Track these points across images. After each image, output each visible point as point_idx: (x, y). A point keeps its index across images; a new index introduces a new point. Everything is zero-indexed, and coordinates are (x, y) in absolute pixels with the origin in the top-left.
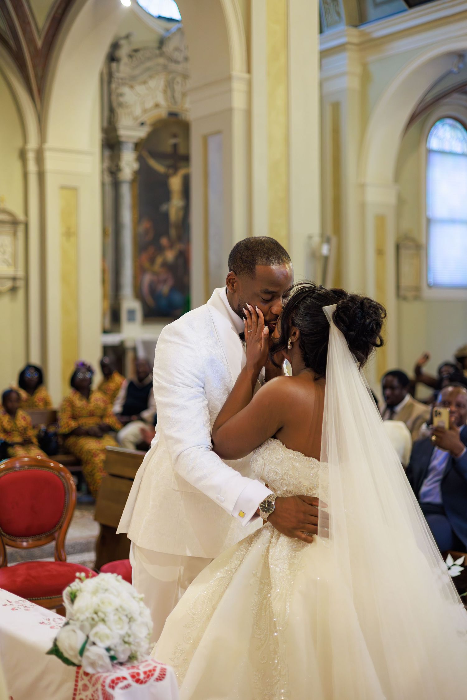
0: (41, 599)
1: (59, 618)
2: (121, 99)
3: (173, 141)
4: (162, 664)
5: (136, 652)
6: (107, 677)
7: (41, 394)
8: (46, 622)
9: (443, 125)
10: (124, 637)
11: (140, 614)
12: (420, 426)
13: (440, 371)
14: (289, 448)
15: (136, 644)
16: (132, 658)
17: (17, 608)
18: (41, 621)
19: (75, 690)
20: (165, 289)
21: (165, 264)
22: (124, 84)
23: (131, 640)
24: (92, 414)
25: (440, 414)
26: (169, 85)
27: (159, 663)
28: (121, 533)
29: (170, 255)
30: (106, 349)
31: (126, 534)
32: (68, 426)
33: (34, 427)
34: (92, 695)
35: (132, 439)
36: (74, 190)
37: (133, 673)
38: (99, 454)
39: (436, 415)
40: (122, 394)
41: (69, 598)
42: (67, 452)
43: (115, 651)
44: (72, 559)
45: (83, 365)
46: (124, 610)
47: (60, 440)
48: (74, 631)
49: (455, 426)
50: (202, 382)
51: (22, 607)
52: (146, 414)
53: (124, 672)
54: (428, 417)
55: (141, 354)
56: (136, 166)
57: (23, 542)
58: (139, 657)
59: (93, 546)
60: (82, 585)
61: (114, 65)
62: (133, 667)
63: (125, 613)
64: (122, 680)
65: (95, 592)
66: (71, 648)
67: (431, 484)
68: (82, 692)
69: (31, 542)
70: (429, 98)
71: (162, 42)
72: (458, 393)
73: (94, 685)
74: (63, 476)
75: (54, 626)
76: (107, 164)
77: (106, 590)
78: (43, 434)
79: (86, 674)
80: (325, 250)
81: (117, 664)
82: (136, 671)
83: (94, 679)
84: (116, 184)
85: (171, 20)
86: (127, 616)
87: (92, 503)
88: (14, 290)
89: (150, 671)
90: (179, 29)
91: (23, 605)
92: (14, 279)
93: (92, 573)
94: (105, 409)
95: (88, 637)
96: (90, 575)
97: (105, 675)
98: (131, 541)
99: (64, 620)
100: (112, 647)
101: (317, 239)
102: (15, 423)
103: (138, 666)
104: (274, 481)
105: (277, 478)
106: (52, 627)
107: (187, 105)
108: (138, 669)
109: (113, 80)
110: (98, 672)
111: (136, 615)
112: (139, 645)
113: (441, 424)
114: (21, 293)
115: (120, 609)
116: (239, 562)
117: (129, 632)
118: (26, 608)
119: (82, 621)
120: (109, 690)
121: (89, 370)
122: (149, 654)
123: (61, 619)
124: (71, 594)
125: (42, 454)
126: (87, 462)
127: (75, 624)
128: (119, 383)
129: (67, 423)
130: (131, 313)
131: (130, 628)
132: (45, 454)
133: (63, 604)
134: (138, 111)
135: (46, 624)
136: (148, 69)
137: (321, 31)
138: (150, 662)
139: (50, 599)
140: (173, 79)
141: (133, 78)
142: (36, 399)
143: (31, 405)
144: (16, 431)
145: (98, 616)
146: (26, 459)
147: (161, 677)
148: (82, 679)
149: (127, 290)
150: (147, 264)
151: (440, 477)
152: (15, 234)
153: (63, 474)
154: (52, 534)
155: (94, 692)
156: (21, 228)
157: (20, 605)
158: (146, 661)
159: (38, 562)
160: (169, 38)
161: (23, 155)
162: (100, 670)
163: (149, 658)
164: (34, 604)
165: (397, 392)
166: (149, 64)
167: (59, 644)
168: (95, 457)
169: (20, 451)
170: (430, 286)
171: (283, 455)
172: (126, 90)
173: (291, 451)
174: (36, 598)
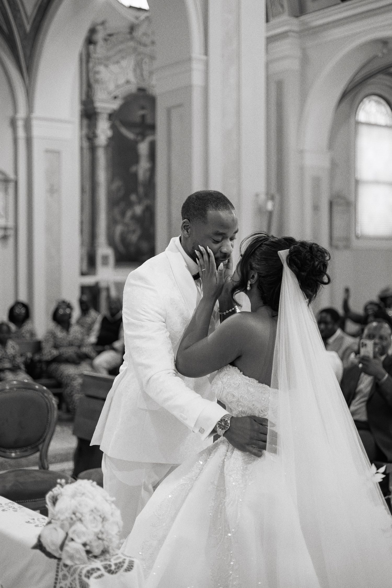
0: (27, 502)
1: (43, 518)
2: (98, 76)
3: (141, 112)
4: (130, 557)
5: (108, 547)
6: (83, 568)
7: (27, 327)
8: (31, 521)
9: (370, 101)
10: (98, 534)
11: (112, 514)
12: (349, 355)
13: (366, 309)
14: (245, 375)
15: (108, 540)
16: (105, 552)
17: (7, 510)
18: (27, 521)
19: (56, 579)
20: (134, 238)
21: (134, 217)
22: (100, 64)
23: (104, 536)
24: (71, 344)
25: (366, 345)
26: (139, 65)
27: (128, 557)
28: (94, 445)
29: (138, 210)
30: (84, 289)
31: (99, 446)
32: (51, 354)
33: (22, 355)
34: (71, 584)
35: (105, 365)
36: (57, 153)
37: (106, 564)
38: (77, 378)
39: (363, 347)
40: (97, 327)
41: (52, 501)
42: (50, 376)
43: (91, 546)
44: (53, 468)
45: (64, 302)
46: (98, 511)
47: (44, 366)
48: (55, 529)
49: (378, 355)
50: (164, 318)
51: (11, 509)
52: (117, 345)
53: (98, 564)
54: (356, 348)
55: (113, 293)
56: (109, 133)
57: (12, 453)
58: (111, 551)
59: (71, 456)
60: (62, 490)
61: (92, 47)
62: (106, 560)
63: (99, 514)
64: (96, 570)
65: (74, 496)
66: (53, 544)
67: (358, 405)
68: (62, 581)
69: (18, 453)
70: (358, 78)
71: (132, 28)
72: (381, 327)
73: (72, 575)
74: (46, 397)
75: (38, 525)
76: (85, 131)
77: (83, 494)
78: (29, 361)
79: (66, 566)
80: (270, 206)
81: (92, 557)
82: (108, 563)
83: (72, 570)
84: (93, 149)
85: (140, 9)
86: (100, 516)
87: (71, 420)
88: (5, 238)
89: (120, 563)
90: (147, 18)
91: (11, 507)
92: (5, 229)
93: (71, 480)
94: (82, 340)
95: (67, 534)
96: (69, 481)
97: (81, 566)
98: (103, 452)
99: (47, 519)
100: (88, 542)
101: (263, 197)
102: (5, 351)
103: (110, 559)
104: (232, 402)
105: (234, 400)
106: (37, 526)
107: (154, 82)
108: (110, 561)
109: (90, 60)
110: (76, 564)
111: (108, 516)
112: (111, 541)
113: (367, 354)
114: (11, 241)
115: (95, 511)
116: (198, 471)
117: (103, 530)
118: (14, 510)
119: (62, 521)
120: (85, 579)
121: (69, 306)
122: (119, 548)
123: (44, 519)
124: (53, 497)
125: (28, 378)
126: (67, 385)
127: (56, 523)
128: (95, 318)
129: (50, 352)
130: (105, 259)
131: (103, 527)
132: (31, 377)
133: (46, 506)
134: (112, 87)
135: (32, 523)
136: (120, 51)
137: (267, 21)
138: (120, 555)
139: (35, 501)
140: (142, 59)
141: (108, 58)
142: (23, 331)
143: (18, 337)
144: (6, 358)
145: (76, 517)
146: (15, 382)
147: (130, 568)
148: (62, 570)
149: (102, 238)
150: (118, 217)
151: (366, 398)
152: (6, 190)
153: (46, 395)
154: (37, 446)
155: (72, 581)
156: (11, 185)
157: (9, 507)
158: (117, 554)
159: (25, 470)
160: (138, 25)
161: (13, 123)
162: (77, 562)
163: (119, 552)
164: (21, 506)
165: (330, 326)
166: (121, 47)
167: (43, 540)
168: (74, 381)
169: (9, 376)
170: (357, 237)
171: (239, 381)
172: (101, 68)
173: (247, 377)
174: (23, 501)
